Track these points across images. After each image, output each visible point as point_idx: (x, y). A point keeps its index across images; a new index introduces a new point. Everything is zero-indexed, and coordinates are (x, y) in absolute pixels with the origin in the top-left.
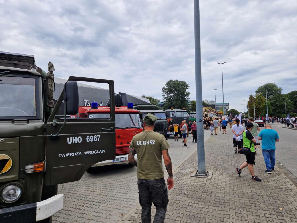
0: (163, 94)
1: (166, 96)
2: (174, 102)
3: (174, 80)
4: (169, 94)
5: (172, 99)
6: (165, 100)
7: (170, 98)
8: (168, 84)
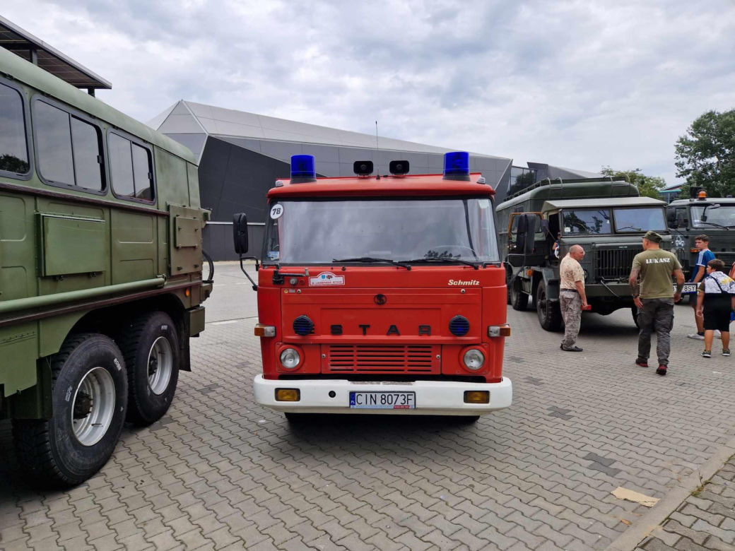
0: (677, 161)
1: (688, 166)
2: (719, 183)
3: (722, 112)
4: (701, 158)
5: (710, 174)
6: (683, 180)
7: (705, 171)
8: (698, 126)
